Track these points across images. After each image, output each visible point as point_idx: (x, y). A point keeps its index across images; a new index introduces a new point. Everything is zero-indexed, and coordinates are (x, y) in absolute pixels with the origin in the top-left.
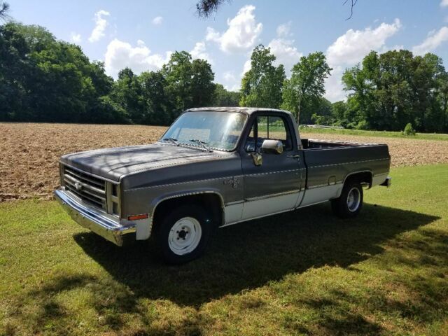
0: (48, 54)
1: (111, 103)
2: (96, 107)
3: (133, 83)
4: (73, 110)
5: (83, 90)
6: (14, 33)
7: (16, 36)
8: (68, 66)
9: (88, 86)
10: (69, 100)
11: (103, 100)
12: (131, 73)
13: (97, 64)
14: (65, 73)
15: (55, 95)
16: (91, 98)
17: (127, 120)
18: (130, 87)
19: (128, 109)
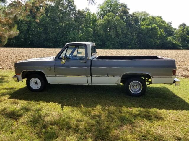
0: (146, 22)
1: (172, 40)
2: (164, 42)
3: (185, 29)
4: (153, 44)
5: (159, 35)
6: (134, 16)
7: (135, 17)
8: (153, 25)
9: (162, 33)
10: (152, 40)
11: (168, 39)
12: (185, 25)
13: (168, 23)
14: (152, 29)
15: (146, 38)
16: (162, 38)
17: (179, 47)
18: (183, 32)
19: (181, 42)
